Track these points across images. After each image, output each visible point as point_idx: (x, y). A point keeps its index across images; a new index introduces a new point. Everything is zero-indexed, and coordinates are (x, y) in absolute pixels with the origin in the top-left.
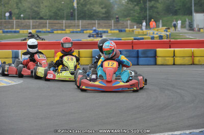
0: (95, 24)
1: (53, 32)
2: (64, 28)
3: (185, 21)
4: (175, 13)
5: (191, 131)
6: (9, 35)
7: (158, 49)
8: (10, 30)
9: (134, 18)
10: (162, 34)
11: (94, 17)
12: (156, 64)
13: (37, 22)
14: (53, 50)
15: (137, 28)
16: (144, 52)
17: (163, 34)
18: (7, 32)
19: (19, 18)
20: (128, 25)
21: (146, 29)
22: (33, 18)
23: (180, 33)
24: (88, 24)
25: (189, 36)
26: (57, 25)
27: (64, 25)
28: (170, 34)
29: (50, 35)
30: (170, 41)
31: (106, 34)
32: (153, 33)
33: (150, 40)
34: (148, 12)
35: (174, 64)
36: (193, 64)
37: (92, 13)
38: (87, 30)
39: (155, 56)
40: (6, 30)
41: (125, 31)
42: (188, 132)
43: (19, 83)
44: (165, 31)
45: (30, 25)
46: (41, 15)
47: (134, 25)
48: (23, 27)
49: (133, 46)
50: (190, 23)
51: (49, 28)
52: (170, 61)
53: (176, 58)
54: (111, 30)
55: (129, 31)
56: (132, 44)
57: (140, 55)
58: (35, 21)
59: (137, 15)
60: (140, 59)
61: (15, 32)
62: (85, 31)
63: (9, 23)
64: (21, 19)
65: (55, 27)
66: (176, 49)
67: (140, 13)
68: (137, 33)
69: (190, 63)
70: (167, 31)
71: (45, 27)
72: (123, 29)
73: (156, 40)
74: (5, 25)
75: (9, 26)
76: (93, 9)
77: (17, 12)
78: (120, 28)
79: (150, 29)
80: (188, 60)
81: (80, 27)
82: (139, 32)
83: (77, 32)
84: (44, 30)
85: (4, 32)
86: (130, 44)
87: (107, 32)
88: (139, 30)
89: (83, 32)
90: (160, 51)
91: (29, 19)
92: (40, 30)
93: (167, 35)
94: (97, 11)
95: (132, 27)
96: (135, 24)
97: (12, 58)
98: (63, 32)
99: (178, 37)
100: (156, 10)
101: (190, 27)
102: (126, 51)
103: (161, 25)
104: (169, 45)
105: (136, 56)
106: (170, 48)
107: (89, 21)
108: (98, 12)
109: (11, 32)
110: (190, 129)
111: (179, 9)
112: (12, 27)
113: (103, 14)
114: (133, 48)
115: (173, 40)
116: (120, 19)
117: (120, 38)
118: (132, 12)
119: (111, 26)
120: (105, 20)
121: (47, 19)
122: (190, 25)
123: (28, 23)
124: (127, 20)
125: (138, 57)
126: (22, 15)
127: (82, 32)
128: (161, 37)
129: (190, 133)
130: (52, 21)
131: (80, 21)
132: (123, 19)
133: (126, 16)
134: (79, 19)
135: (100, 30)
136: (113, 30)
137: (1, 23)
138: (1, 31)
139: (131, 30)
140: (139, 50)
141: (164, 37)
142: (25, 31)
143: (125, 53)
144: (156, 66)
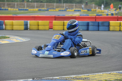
0: (73, 6)
1: (48, 10)
2: (55, 8)
6: (22, 11)
7: (110, 22)
8: (23, 9)
9: (96, 2)
10: (113, 13)
11: (73, 2)
12: (109, 30)
15: (98, 8)
16: (103, 23)
17: (114, 12)
18: (21, 10)
19: (28, 1)
20: (92, 7)
21: (104, 9)
22: (37, 2)
24: (69, 6)
27: (55, 6)
28: (118, 13)
29: (46, 12)
30: (118, 17)
31: (80, 12)
32: (108, 12)
33: (106, 16)
35: (120, 31)
39: (109, 26)
40: (21, 9)
41: (91, 10)
43: (28, 40)
44: (115, 11)
48: (31, 7)
49: (96, 20)
51: (46, 8)
52: (118, 29)
53: (121, 27)
55: (94, 10)
56: (95, 18)
57: (100, 25)
58: (38, 3)
59: (98, 1)
60: (100, 27)
61: (26, 10)
63: (22, 5)
64: (29, 2)
65: (50, 7)
66: (121, 22)
70: (116, 11)
71: (44, 7)
72: (90, 9)
73: (109, 16)
74: (20, 6)
78: (88, 9)
79: (106, 9)
81: (65, 7)
82: (99, 11)
83: (62, 11)
84: (43, 9)
85: (19, 10)
86: (94, 18)
87: (80, 11)
88: (99, 10)
90: (112, 23)
91: (34, 2)
92: (41, 9)
93: (116, 13)
95: (95, 8)
96: (97, 6)
97: (24, 25)
98: (54, 10)
104: (117, 19)
105: (97, 25)
106: (118, 21)
107: (70, 4)
109: (23, 10)
112: (24, 7)
114: (96, 21)
115: (120, 16)
116: (88, 3)
120: (79, 3)
121: (45, 2)
123: (33, 5)
124: (93, 4)
125: (99, 26)
126: (30, 0)
127: (65, 10)
128: (112, 14)
130: (48, 4)
131: (65, 4)
132: (90, 3)
133: (92, 2)
134: (64, 3)
135: (77, 9)
136: (84, 9)
137: (17, 4)
138: (17, 9)
139: (95, 9)
140: (99, 22)
141: (114, 14)
142: (32, 9)
143: (91, 23)
144: (109, 32)
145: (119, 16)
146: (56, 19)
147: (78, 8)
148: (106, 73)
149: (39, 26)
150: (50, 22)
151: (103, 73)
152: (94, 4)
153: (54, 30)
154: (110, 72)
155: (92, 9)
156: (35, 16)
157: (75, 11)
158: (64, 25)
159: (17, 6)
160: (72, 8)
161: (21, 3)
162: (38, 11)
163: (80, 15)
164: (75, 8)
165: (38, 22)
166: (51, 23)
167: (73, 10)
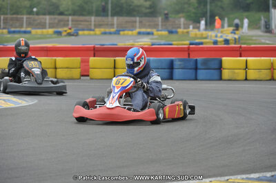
0: (135, 22)
2: (93, 27)
3: (260, 20)
4: (247, 8)
5: (273, 173)
6: (17, 36)
7: (224, 58)
8: (18, 29)
9: (189, 14)
10: (228, 38)
11: (135, 13)
12: (221, 79)
13: (55, 19)
14: (79, 58)
15: (194, 28)
16: (205, 62)
17: (230, 37)
18: (14, 32)
19: (31, 13)
20: (180, 24)
22: (50, 13)
23: (252, 36)
24: (126, 22)
25: (266, 40)
26: (82, 23)
27: (93, 23)
28: (239, 38)
30: (240, 47)
31: (151, 36)
32: (216, 36)
33: (213, 46)
34: (208, 7)
35: (246, 79)
36: (272, 79)
37: (131, 7)
38: (123, 30)
39: (220, 68)
40: (13, 29)
41: (177, 32)
42: (269, 174)
43: (33, 103)
44: (232, 33)
45: (45, 23)
46: (61, 9)
47: (190, 25)
48: (37, 25)
49: (189, 54)
50: (266, 22)
52: (242, 76)
53: (249, 71)
54: (158, 31)
55: (183, 32)
56: (188, 51)
57: (199, 66)
58: (52, 17)
59: (194, 11)
60: (200, 72)
61: (25, 32)
62: (122, 33)
63: (17, 20)
64: (33, 15)
65: (80, 27)
66: (249, 59)
67: (197, 7)
68: (193, 36)
69: (268, 78)
70: (235, 33)
71: (66, 25)
72: (174, 30)
73: (219, 45)
74: (11, 22)
75: (17, 24)
76: (133, 2)
77: (28, 5)
78: (170, 28)
79: (212, 30)
80: (265, 74)
81: (115, 26)
82: (196, 35)
83: (110, 33)
85: (9, 32)
86: (185, 51)
87: (152, 34)
88: (196, 31)
89: (119, 34)
90: (227, 61)
91: (44, 14)
92: (60, 30)
93: (235, 39)
94: (139, 4)
95: (186, 27)
96: (191, 22)
98: (92, 32)
99: (250, 42)
100: (219, 4)
101: (266, 28)
102: (180, 60)
103: (226, 25)
104: (239, 52)
105: (194, 67)
106: (241, 56)
107: (127, 19)
108: (139, 6)
109: (19, 32)
110: (271, 171)
111: (252, 3)
112: (21, 26)
113: (147, 8)
114: (189, 56)
115: (245, 46)
116: (170, 15)
117: (170, 42)
118: (186, 6)
119: (158, 25)
120: (149, 17)
121: (70, 15)
122: (266, 25)
123: (43, 21)
124: (180, 18)
125: (196, 69)
126: (35, 10)
127: (117, 32)
128: (227, 41)
129: (272, 176)
130: (76, 18)
131: (115, 18)
132: (173, 16)
133: (178, 12)
134: (113, 15)
135: (143, 30)
136: (161, 31)
137: (5, 20)
138: (5, 31)
139: (185, 31)
140: (198, 59)
141: (231, 41)
142: (39, 31)
143: (179, 63)
144: (221, 82)
145: (243, 46)
146: (97, 53)
147: (146, 28)
148: (219, 178)
149: (58, 70)
150: (82, 61)
151: (210, 179)
152: (183, 17)
153: (91, 79)
154: (226, 178)
155: (179, 30)
156: (47, 47)
157: (139, 33)
158: (115, 68)
159: (4, 23)
160: (133, 28)
161: (14, 16)
162: (54, 36)
163: (152, 45)
164: (140, 28)
165: (55, 60)
166: (85, 62)
167: (135, 32)
